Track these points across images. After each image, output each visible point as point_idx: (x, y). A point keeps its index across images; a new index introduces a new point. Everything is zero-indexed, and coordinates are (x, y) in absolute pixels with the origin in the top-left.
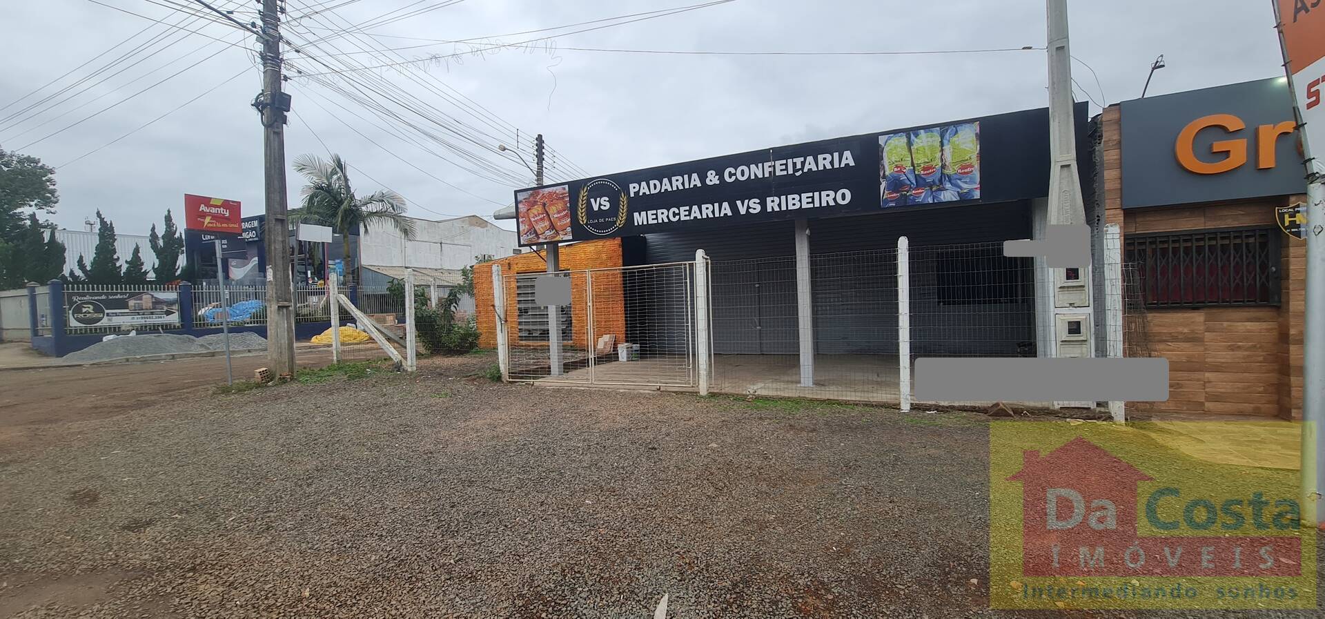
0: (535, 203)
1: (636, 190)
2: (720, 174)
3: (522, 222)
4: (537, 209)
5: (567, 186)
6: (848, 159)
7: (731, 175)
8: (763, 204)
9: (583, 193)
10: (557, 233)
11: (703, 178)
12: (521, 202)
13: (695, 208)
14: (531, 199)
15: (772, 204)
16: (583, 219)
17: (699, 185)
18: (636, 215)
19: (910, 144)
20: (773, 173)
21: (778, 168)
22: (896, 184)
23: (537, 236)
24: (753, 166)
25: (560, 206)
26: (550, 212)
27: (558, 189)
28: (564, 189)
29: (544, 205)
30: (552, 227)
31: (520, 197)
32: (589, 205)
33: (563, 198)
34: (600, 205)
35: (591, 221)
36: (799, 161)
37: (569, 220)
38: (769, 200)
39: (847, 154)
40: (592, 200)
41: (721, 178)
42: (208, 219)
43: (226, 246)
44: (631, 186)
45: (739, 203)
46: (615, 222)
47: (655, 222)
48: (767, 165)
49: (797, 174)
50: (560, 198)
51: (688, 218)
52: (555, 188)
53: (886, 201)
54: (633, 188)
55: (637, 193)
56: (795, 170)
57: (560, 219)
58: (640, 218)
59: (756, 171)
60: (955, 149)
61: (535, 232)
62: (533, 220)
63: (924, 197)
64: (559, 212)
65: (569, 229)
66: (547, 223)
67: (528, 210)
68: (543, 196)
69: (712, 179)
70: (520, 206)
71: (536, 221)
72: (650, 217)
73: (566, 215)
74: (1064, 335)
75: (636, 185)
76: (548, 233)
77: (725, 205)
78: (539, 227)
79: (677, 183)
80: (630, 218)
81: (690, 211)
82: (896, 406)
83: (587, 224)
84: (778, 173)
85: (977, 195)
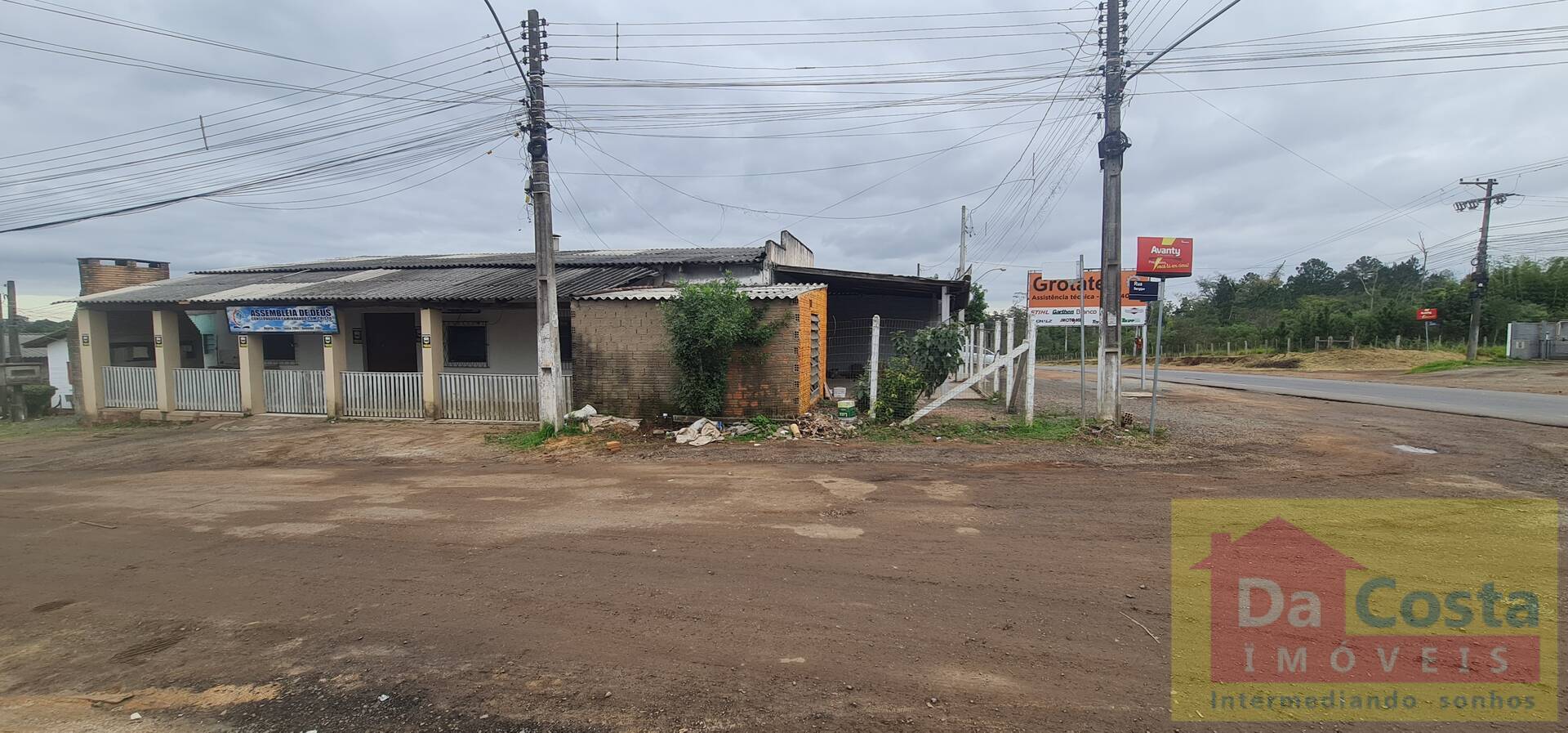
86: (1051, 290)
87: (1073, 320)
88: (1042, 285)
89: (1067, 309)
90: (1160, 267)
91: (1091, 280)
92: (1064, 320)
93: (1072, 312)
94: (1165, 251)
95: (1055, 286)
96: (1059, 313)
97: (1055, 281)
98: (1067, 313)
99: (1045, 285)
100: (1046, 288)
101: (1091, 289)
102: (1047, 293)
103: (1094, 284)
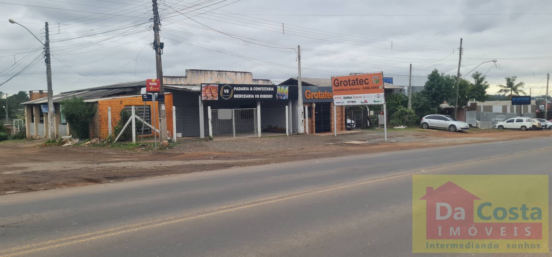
0: (207, 88)
1: (235, 89)
2: (253, 88)
3: (203, 93)
4: (208, 90)
5: (218, 85)
6: (273, 89)
7: (255, 89)
8: (260, 96)
9: (222, 88)
10: (214, 98)
11: (249, 89)
12: (203, 87)
13: (247, 95)
14: (207, 87)
15: (261, 96)
16: (221, 95)
17: (249, 90)
18: (235, 95)
19: (281, 88)
20: (262, 90)
21: (263, 89)
22: (278, 95)
23: (208, 98)
24: (259, 88)
25: (215, 90)
26: (212, 91)
27: (215, 85)
28: (217, 85)
29: (210, 89)
30: (212, 96)
31: (203, 85)
32: (224, 91)
33: (217, 88)
34: (226, 91)
35: (224, 96)
36: (266, 88)
37: (218, 94)
38: (261, 95)
39: (273, 88)
40: (224, 90)
41: (253, 89)
42: (151, 87)
43: (157, 97)
44: (234, 88)
45: (255, 95)
46: (229, 96)
47: (239, 97)
48: (261, 88)
49: (266, 91)
50: (215, 88)
51: (245, 97)
52: (214, 85)
53: (277, 98)
54: (235, 88)
55: (235, 90)
56: (265, 90)
57: (215, 94)
58: (236, 96)
59: (259, 89)
60: (286, 90)
61: (207, 96)
62: (206, 93)
63: (281, 98)
64: (215, 92)
65: (217, 97)
66: (211, 95)
67: (205, 90)
68: (210, 87)
69: (251, 89)
70: (202, 88)
71: (208, 94)
72: (238, 96)
73: (217, 93)
74: (302, 122)
75: (236, 88)
76: (211, 97)
77: (253, 95)
78: (208, 95)
79: (244, 89)
80: (233, 96)
81: (246, 96)
82: (287, 135)
83: (222, 96)
84: (263, 90)
85: (287, 98)
86: (341, 86)
87: (352, 102)
88: (337, 83)
89: (349, 96)
90: (152, 89)
91: (357, 80)
92: (348, 102)
93: (351, 98)
94: (153, 84)
95: (342, 83)
96: (346, 98)
97: (342, 81)
98: (350, 98)
99: (338, 83)
100: (339, 85)
101: (358, 84)
102: (339, 87)
103: (358, 81)
